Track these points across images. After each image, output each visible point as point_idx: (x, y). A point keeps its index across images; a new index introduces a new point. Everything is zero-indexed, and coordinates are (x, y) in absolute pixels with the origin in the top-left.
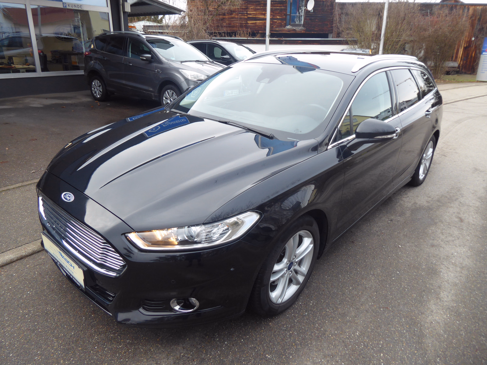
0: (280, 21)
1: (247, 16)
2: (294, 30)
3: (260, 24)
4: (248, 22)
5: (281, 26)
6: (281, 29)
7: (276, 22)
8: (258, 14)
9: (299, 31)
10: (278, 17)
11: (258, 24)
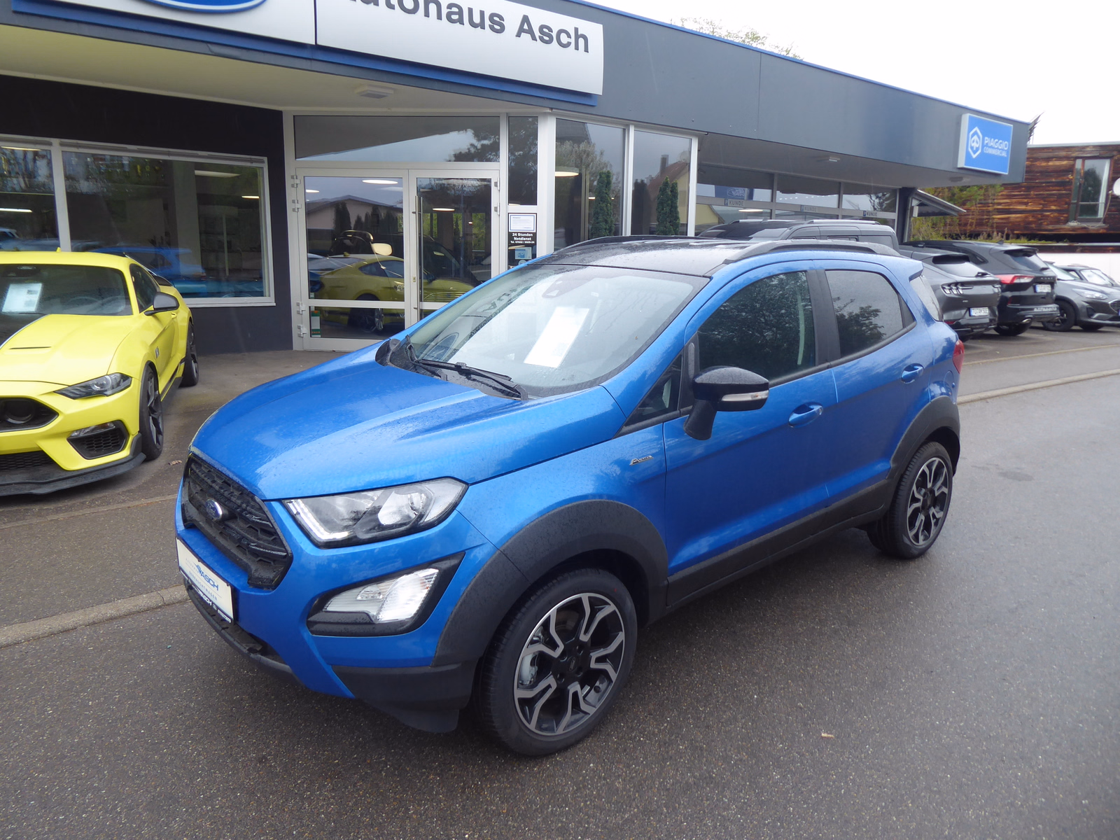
0: (1056, 214)
1: (992, 206)
2: (1085, 228)
3: (1018, 220)
4: (994, 216)
5: (1058, 221)
6: (1058, 226)
7: (1048, 216)
8: (1016, 203)
9: (1094, 230)
10: (1053, 208)
11: (1012, 220)
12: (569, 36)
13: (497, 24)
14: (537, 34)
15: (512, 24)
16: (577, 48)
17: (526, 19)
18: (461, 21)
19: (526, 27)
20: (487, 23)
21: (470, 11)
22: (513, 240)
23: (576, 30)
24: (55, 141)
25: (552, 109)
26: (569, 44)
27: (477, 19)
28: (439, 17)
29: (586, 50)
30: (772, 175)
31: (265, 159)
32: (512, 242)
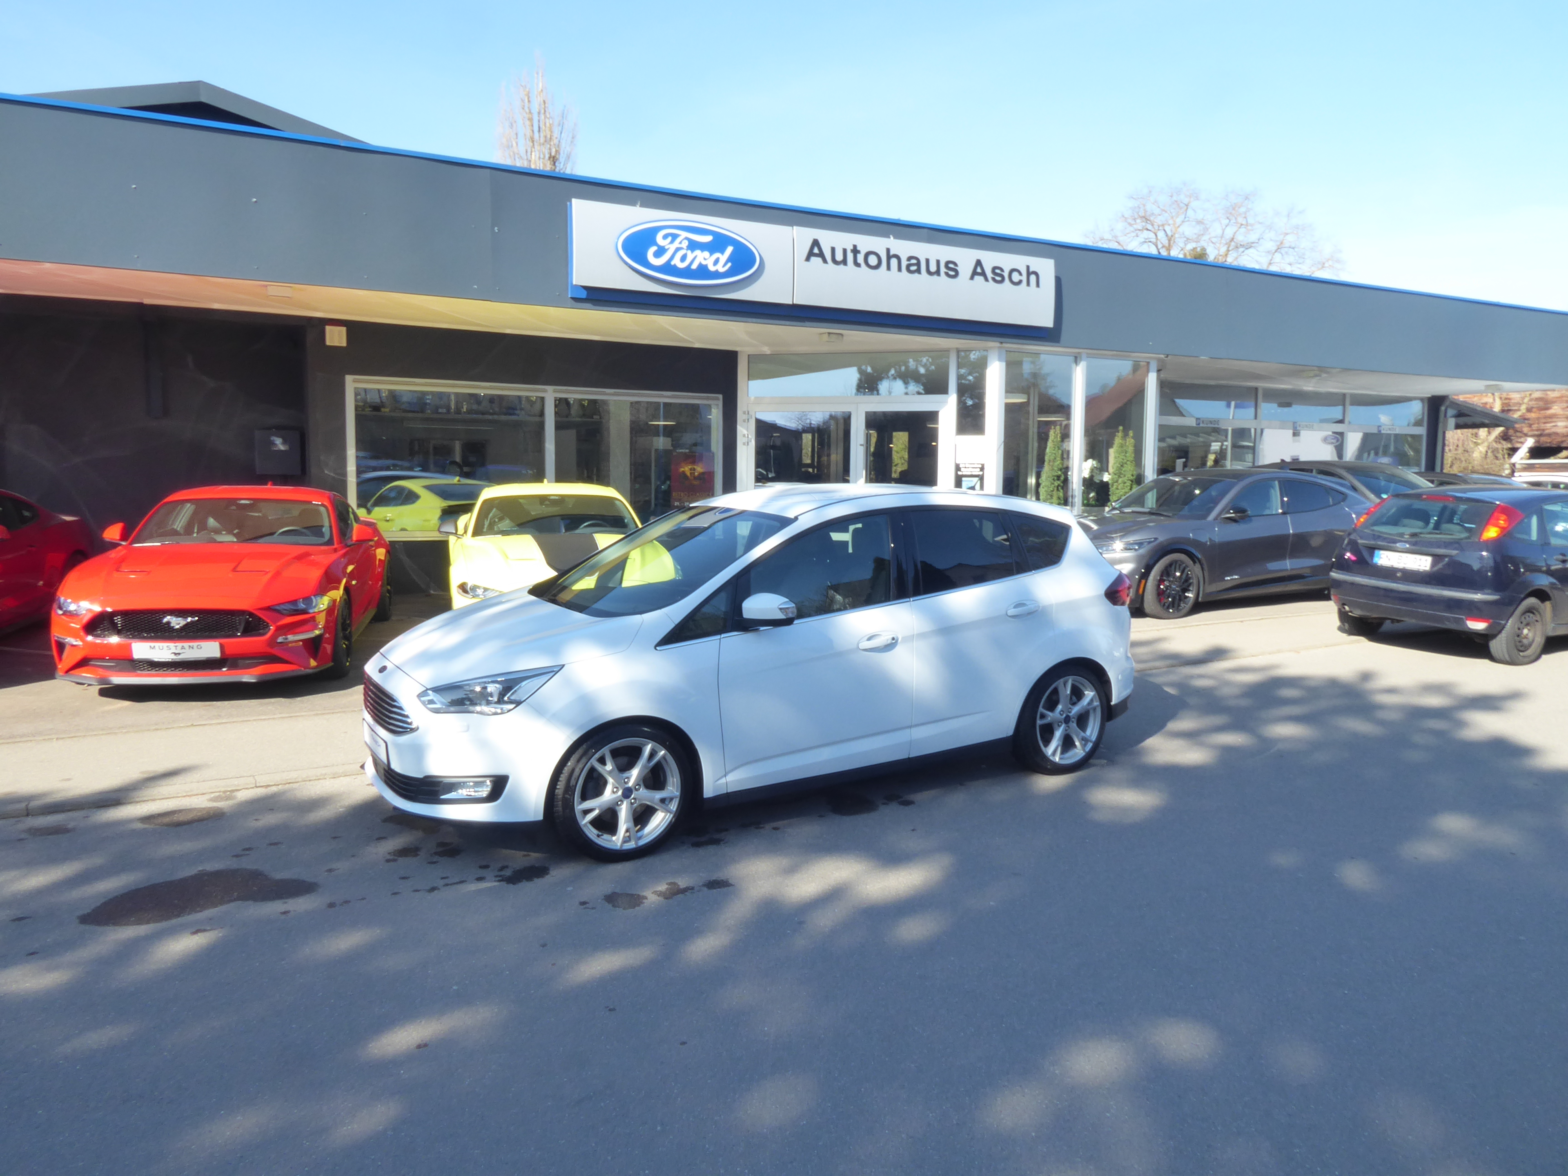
12: (1020, 274)
13: (952, 269)
14: (989, 275)
15: (965, 269)
16: (1028, 284)
17: (979, 263)
18: (918, 271)
19: (979, 270)
20: (943, 269)
21: (927, 261)
22: (960, 471)
23: (1028, 267)
24: (550, 388)
25: (1001, 343)
26: (1020, 282)
27: (933, 268)
28: (900, 269)
29: (1038, 285)
30: (1256, 389)
31: (721, 396)
32: (959, 473)
